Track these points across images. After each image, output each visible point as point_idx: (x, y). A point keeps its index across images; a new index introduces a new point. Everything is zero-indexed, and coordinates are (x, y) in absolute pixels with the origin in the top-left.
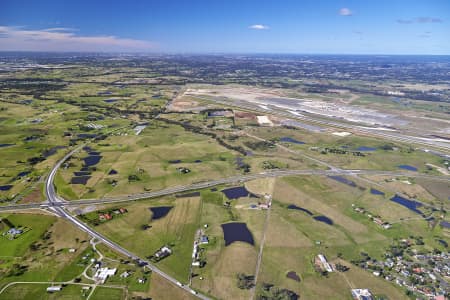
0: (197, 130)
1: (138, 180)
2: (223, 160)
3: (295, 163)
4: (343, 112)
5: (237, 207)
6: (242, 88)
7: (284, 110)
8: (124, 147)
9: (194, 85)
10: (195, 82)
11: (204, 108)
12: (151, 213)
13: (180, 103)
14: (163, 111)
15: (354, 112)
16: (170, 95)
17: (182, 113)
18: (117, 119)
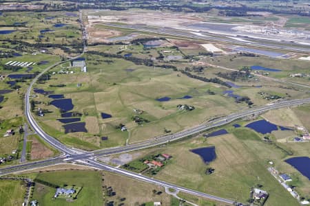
0: (149, 63)
1: (146, 121)
2: (213, 93)
3: (292, 92)
4: (287, 35)
5: (279, 141)
6: (151, 13)
7: (224, 37)
8: (86, 86)
9: (91, 11)
10: (87, 7)
11: (131, 38)
12: (198, 156)
13: (97, 33)
14: (85, 43)
15: (299, 35)
16: (75, 24)
17: (111, 44)
18: (39, 54)
